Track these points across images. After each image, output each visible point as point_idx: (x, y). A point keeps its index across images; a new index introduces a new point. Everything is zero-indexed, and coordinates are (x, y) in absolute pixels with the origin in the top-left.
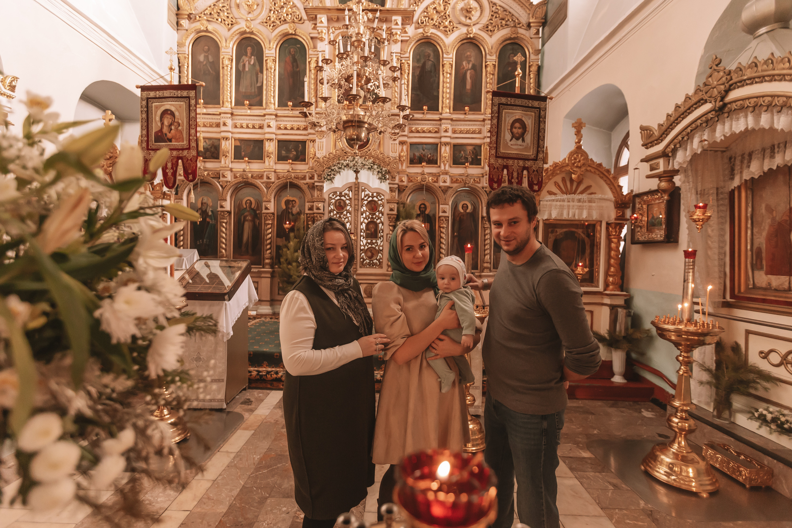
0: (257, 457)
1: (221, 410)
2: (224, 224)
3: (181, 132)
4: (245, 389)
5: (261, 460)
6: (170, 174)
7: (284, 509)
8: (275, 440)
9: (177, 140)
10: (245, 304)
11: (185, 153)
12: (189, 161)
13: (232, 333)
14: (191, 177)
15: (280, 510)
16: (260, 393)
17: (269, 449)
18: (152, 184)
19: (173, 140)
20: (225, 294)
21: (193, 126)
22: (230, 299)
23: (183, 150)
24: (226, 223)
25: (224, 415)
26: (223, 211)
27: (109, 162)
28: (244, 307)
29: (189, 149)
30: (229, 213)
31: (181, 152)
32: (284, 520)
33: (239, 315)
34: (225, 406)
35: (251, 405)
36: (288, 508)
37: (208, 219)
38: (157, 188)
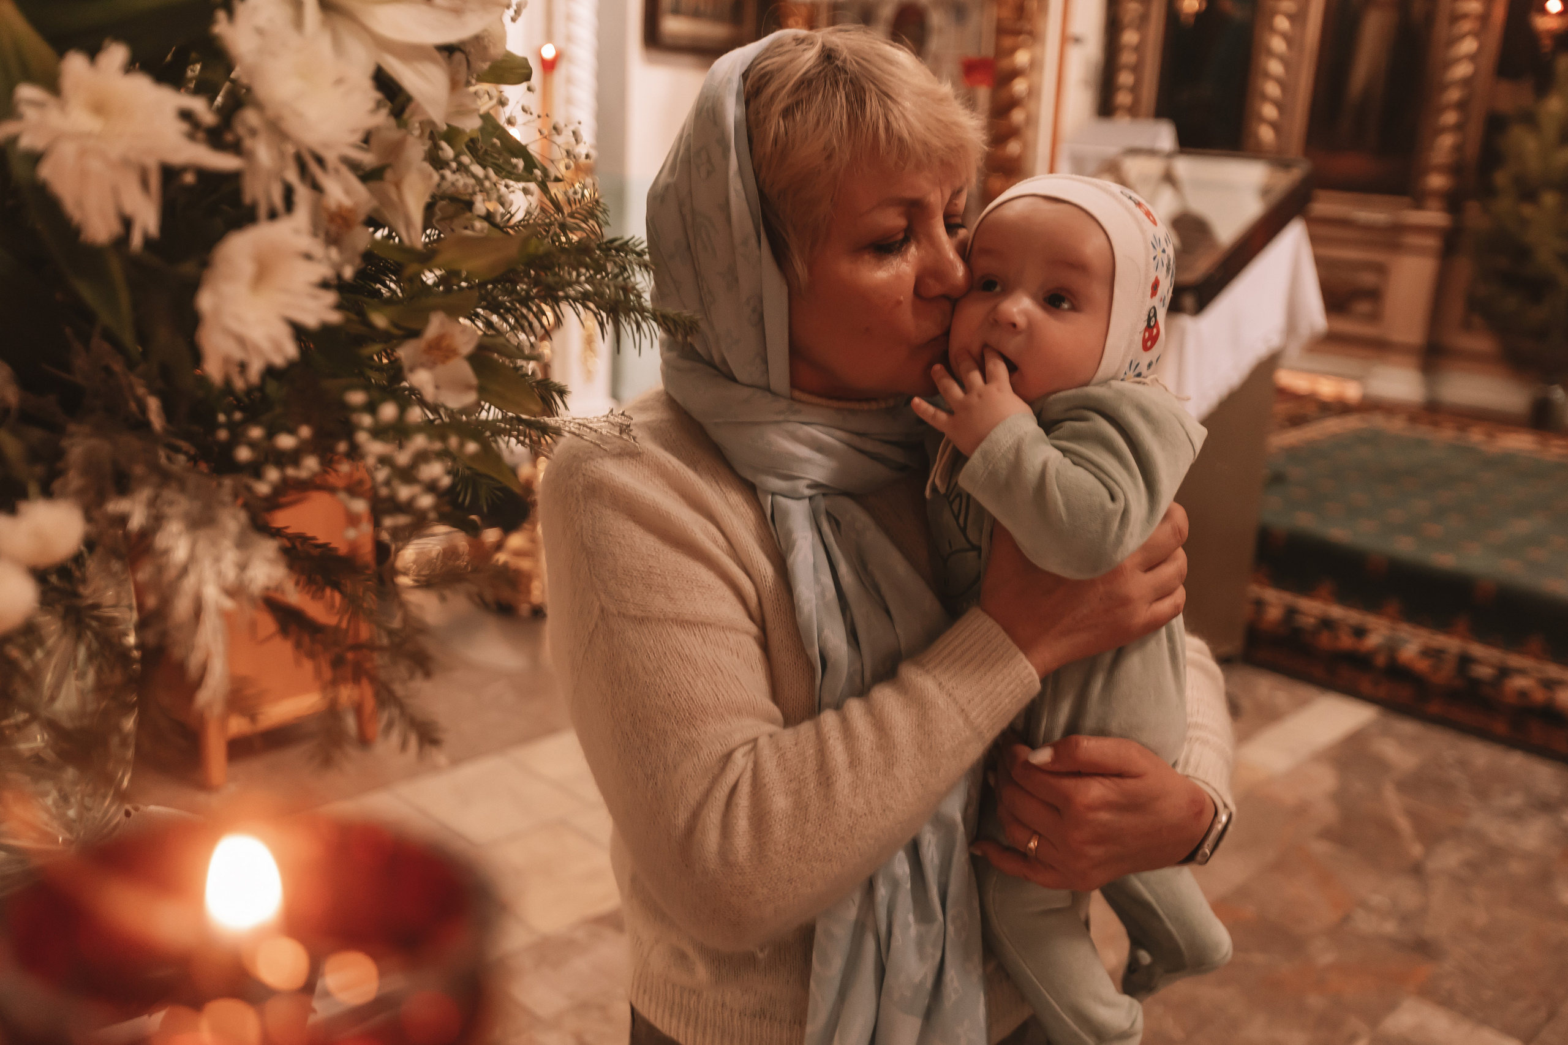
22: (1201, 308)
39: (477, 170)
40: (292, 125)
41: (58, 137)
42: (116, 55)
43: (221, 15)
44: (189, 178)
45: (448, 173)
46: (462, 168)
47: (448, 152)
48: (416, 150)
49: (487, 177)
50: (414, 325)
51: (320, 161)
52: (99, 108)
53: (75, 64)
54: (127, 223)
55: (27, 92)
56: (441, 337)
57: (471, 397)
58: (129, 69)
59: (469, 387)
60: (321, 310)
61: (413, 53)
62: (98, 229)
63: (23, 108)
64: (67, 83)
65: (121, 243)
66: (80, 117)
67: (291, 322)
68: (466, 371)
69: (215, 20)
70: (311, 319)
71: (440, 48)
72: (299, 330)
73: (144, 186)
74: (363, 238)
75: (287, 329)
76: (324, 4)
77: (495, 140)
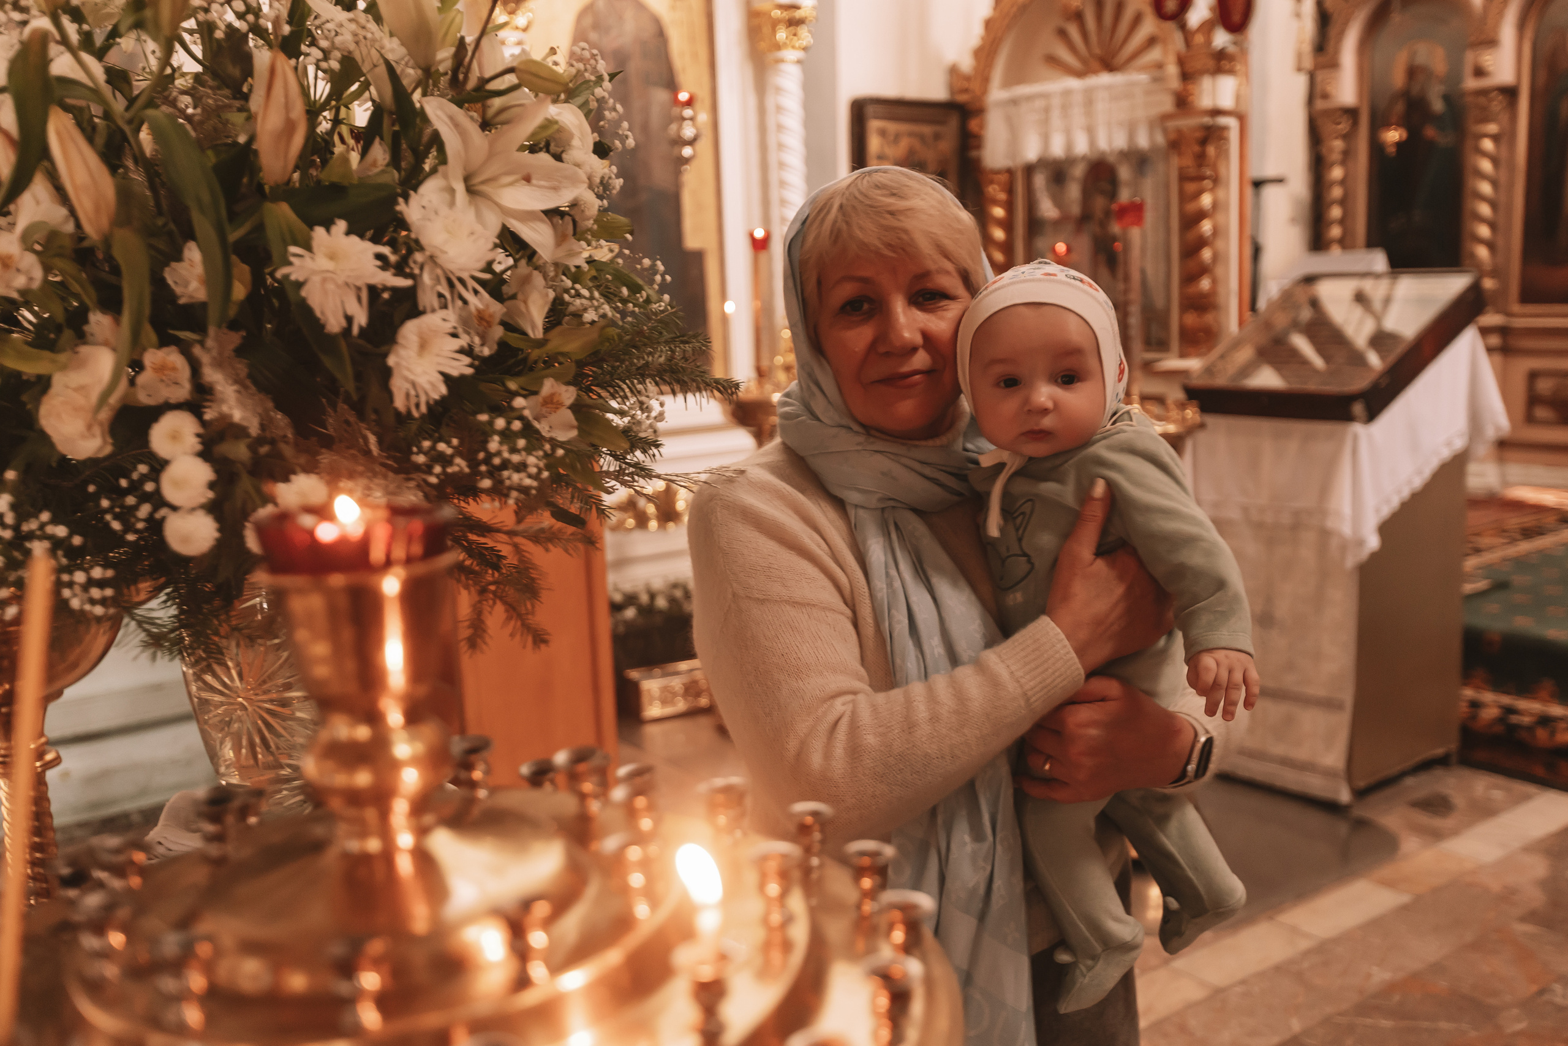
0: (1380, 976)
1: (1330, 807)
2: (1488, 145)
4: (1442, 762)
5: (1390, 987)
8: (1475, 946)
10: (1449, 444)
13: (1373, 542)
16: (1494, 786)
17: (1437, 968)
18: (1183, 27)
22: (1372, 414)
24: (1496, 138)
25: (1342, 828)
26: (1484, 92)
28: (1446, 454)
30: (1510, 93)
33: (1418, 483)
34: (1344, 796)
35: (1443, 816)
37: (1429, 132)
38: (1199, 39)
39: (585, 292)
40: (442, 260)
41: (314, 272)
42: (341, 225)
43: (401, 200)
44: (386, 295)
46: (578, 293)
48: (539, 280)
49: (593, 297)
51: (462, 282)
52: (332, 257)
53: (319, 232)
54: (349, 319)
55: (293, 249)
56: (552, 395)
57: (574, 433)
58: (348, 233)
59: (572, 427)
60: (461, 367)
61: (527, 216)
62: (334, 324)
63: (292, 259)
64: (315, 244)
65: (347, 331)
66: (321, 262)
67: (442, 374)
68: (569, 416)
69: (397, 203)
70: (455, 373)
71: (547, 213)
72: (447, 378)
73: (359, 299)
74: (498, 332)
75: (441, 378)
76: (471, 191)
77: (608, 276)
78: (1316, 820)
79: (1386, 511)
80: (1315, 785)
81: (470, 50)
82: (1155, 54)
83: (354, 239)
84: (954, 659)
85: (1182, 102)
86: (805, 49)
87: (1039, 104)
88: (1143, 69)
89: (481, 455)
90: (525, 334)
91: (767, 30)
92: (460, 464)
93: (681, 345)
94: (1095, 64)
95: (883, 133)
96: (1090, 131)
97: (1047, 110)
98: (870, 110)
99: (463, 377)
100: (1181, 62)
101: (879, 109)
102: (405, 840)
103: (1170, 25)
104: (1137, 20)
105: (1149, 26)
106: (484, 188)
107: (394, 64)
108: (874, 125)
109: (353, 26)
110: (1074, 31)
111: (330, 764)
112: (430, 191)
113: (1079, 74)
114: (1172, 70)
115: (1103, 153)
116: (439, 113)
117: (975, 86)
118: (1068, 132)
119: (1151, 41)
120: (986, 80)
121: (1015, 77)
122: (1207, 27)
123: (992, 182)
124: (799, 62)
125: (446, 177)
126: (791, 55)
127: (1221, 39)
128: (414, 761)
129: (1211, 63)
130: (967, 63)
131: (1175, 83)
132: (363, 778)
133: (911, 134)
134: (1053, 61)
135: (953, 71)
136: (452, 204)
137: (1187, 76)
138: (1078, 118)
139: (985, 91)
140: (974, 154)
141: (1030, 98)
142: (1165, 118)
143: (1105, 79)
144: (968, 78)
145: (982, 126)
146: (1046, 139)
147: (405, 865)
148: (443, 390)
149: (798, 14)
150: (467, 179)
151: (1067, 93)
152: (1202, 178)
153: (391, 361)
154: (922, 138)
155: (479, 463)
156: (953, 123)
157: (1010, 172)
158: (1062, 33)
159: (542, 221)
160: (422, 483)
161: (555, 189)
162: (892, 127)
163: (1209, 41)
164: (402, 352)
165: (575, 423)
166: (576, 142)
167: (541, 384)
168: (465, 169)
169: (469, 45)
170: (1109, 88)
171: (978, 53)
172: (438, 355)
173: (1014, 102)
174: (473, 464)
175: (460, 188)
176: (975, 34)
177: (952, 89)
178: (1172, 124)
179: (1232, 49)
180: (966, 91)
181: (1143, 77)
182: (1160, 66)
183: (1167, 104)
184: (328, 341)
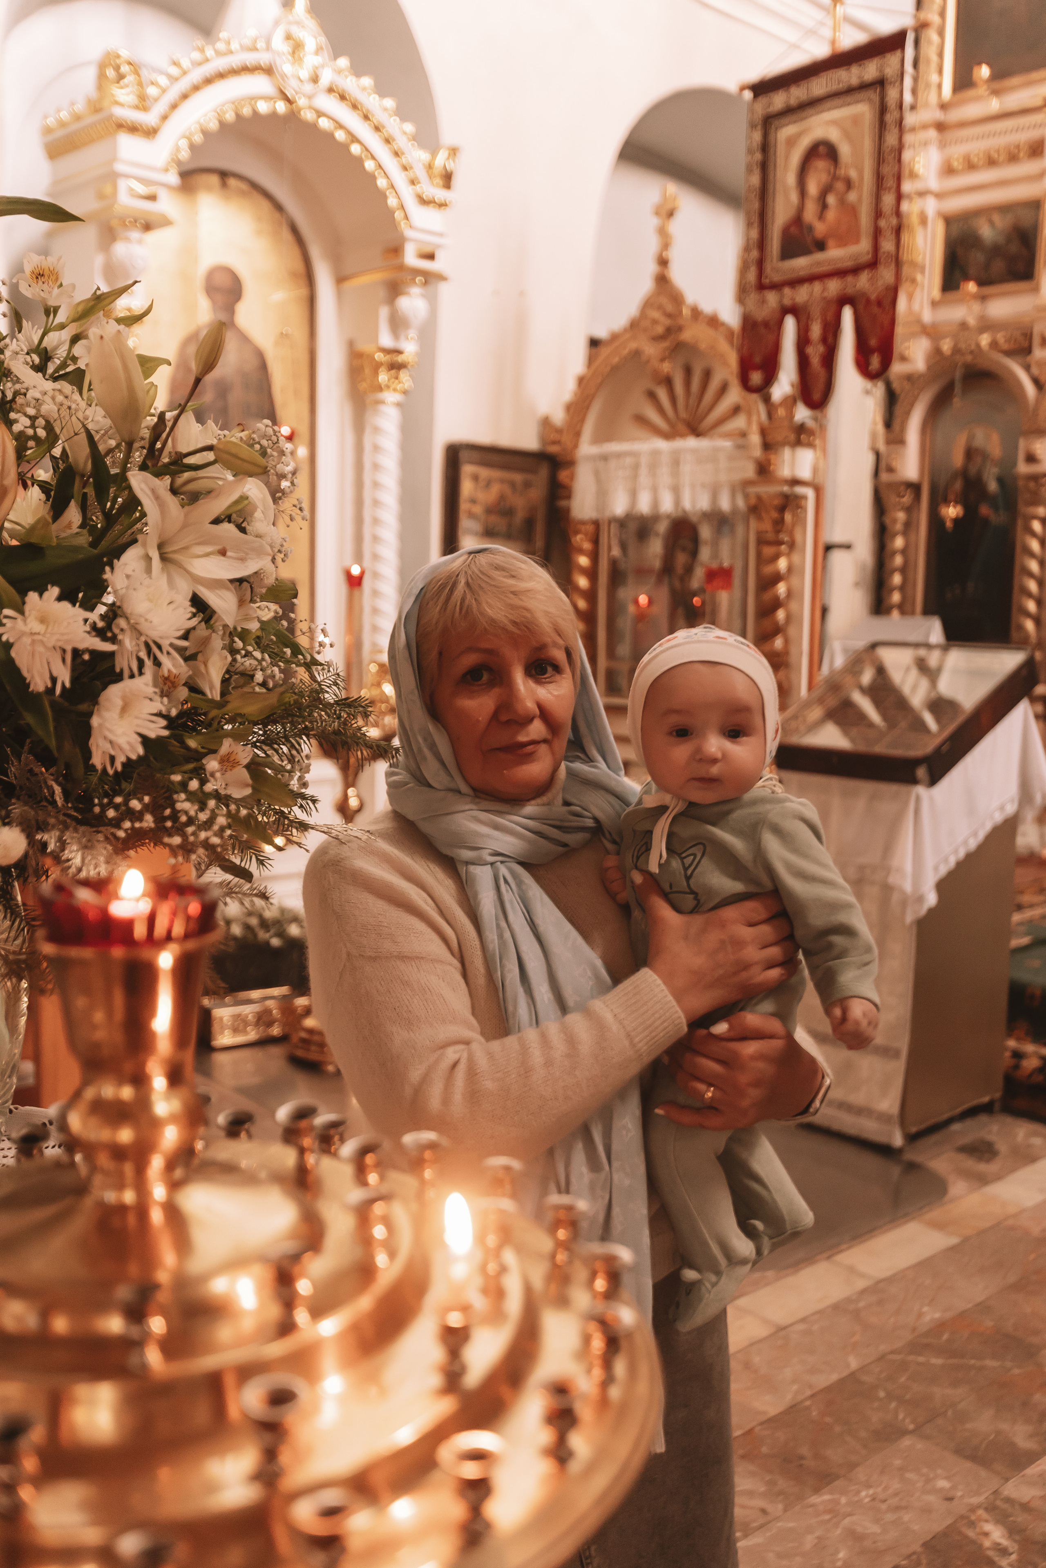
0: (931, 1315)
1: (884, 1150)
3: (852, 211)
4: (987, 1109)
5: (940, 1327)
6: (815, 361)
7: (943, 1484)
8: (1018, 1287)
9: (843, 242)
10: (1002, 808)
11: (863, 281)
12: (875, 310)
13: (932, 899)
14: (875, 362)
15: (928, 1481)
16: (1035, 1134)
17: (983, 1308)
18: (767, 399)
19: (831, 243)
20: (915, 763)
21: (890, 182)
22: (934, 779)
23: (855, 270)
25: (896, 1171)
27: (666, 344)
28: (999, 818)
29: (873, 264)
31: (850, 279)
32: (927, 1510)
33: (973, 844)
34: (898, 1141)
35: (988, 1161)
36: (954, 1487)
37: (985, 510)
38: (781, 412)
39: (258, 654)
40: (144, 627)
41: (23, 634)
42: (54, 591)
43: (107, 569)
44: (86, 657)
45: (238, 657)
46: (248, 654)
47: (239, 644)
48: (217, 642)
49: (263, 659)
50: (213, 747)
51: (159, 647)
52: (43, 620)
53: (32, 596)
54: (54, 680)
55: (7, 612)
56: (229, 754)
57: (248, 791)
58: (60, 599)
59: (247, 785)
60: (157, 729)
61: (216, 584)
62: (39, 684)
63: (5, 621)
64: (27, 608)
65: (50, 691)
66: (33, 625)
67: (140, 735)
68: (245, 775)
69: (103, 571)
70: (152, 735)
71: (232, 581)
72: (146, 741)
73: (64, 660)
74: (183, 693)
75: (139, 739)
76: (164, 558)
77: (273, 637)
78: (869, 1162)
79: (943, 870)
80: (870, 1129)
81: (169, 424)
82: (739, 422)
83: (66, 605)
84: (563, 1008)
85: (764, 470)
86: (405, 392)
87: (628, 461)
88: (727, 435)
89: (168, 812)
90: (203, 693)
91: (367, 371)
92: (149, 821)
93: (346, 709)
94: (681, 427)
95: (475, 478)
96: (676, 491)
97: (636, 467)
98: (463, 455)
99: (160, 739)
100: (763, 432)
101: (475, 455)
102: (159, 1192)
103: (755, 397)
104: (724, 389)
105: (735, 395)
106: (177, 557)
107: (93, 432)
108: (467, 470)
109: (60, 398)
110: (662, 395)
111: (93, 1121)
112: (131, 559)
113: (668, 436)
114: (755, 439)
115: (684, 511)
116: (143, 486)
117: (566, 439)
118: (655, 490)
119: (736, 410)
120: (578, 434)
121: (604, 435)
122: (790, 402)
123: (577, 532)
124: (399, 405)
125: (144, 545)
126: (390, 397)
127: (802, 413)
128: (173, 1119)
129: (792, 437)
130: (559, 417)
131: (757, 452)
132: (125, 1135)
133: (502, 481)
134: (641, 420)
135: (546, 422)
136: (149, 570)
137: (768, 446)
138: (665, 478)
139: (576, 446)
140: (563, 503)
141: (619, 455)
142: (746, 483)
143: (691, 442)
144: (559, 431)
145: (572, 477)
146: (633, 494)
147: (157, 1216)
148: (141, 751)
149: (400, 359)
150: (160, 546)
151: (656, 453)
152: (781, 543)
153: (95, 721)
154: (513, 485)
155: (165, 819)
156: (544, 472)
157: (596, 524)
158: (652, 396)
159: (228, 589)
160: (110, 836)
161: (242, 560)
162: (485, 473)
163: (791, 416)
164: (106, 714)
165: (250, 781)
166: (258, 514)
167: (221, 744)
168: (159, 537)
169: (169, 421)
170: (694, 451)
171: (570, 408)
172: (137, 718)
173: (605, 458)
174: (160, 820)
175: (155, 555)
176: (568, 390)
177: (543, 440)
178: (753, 490)
179: (810, 424)
180: (554, 443)
181: (727, 444)
182: (743, 435)
183: (749, 471)
184: (32, 700)
